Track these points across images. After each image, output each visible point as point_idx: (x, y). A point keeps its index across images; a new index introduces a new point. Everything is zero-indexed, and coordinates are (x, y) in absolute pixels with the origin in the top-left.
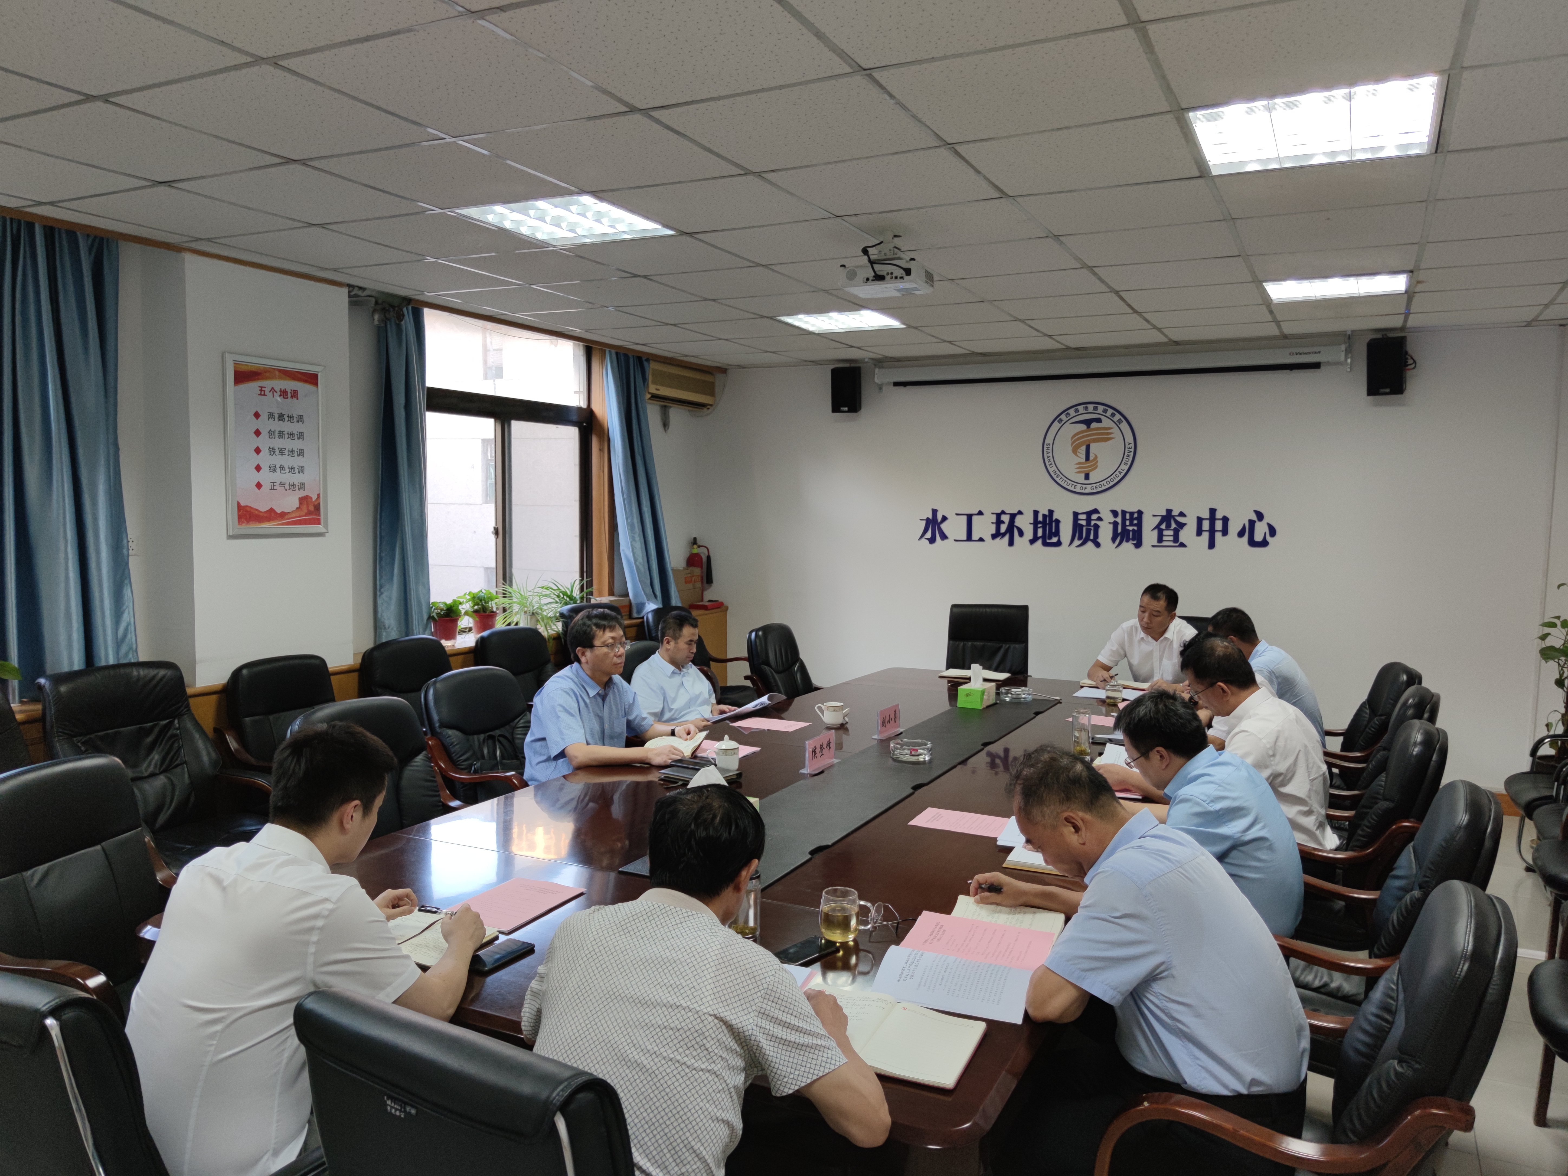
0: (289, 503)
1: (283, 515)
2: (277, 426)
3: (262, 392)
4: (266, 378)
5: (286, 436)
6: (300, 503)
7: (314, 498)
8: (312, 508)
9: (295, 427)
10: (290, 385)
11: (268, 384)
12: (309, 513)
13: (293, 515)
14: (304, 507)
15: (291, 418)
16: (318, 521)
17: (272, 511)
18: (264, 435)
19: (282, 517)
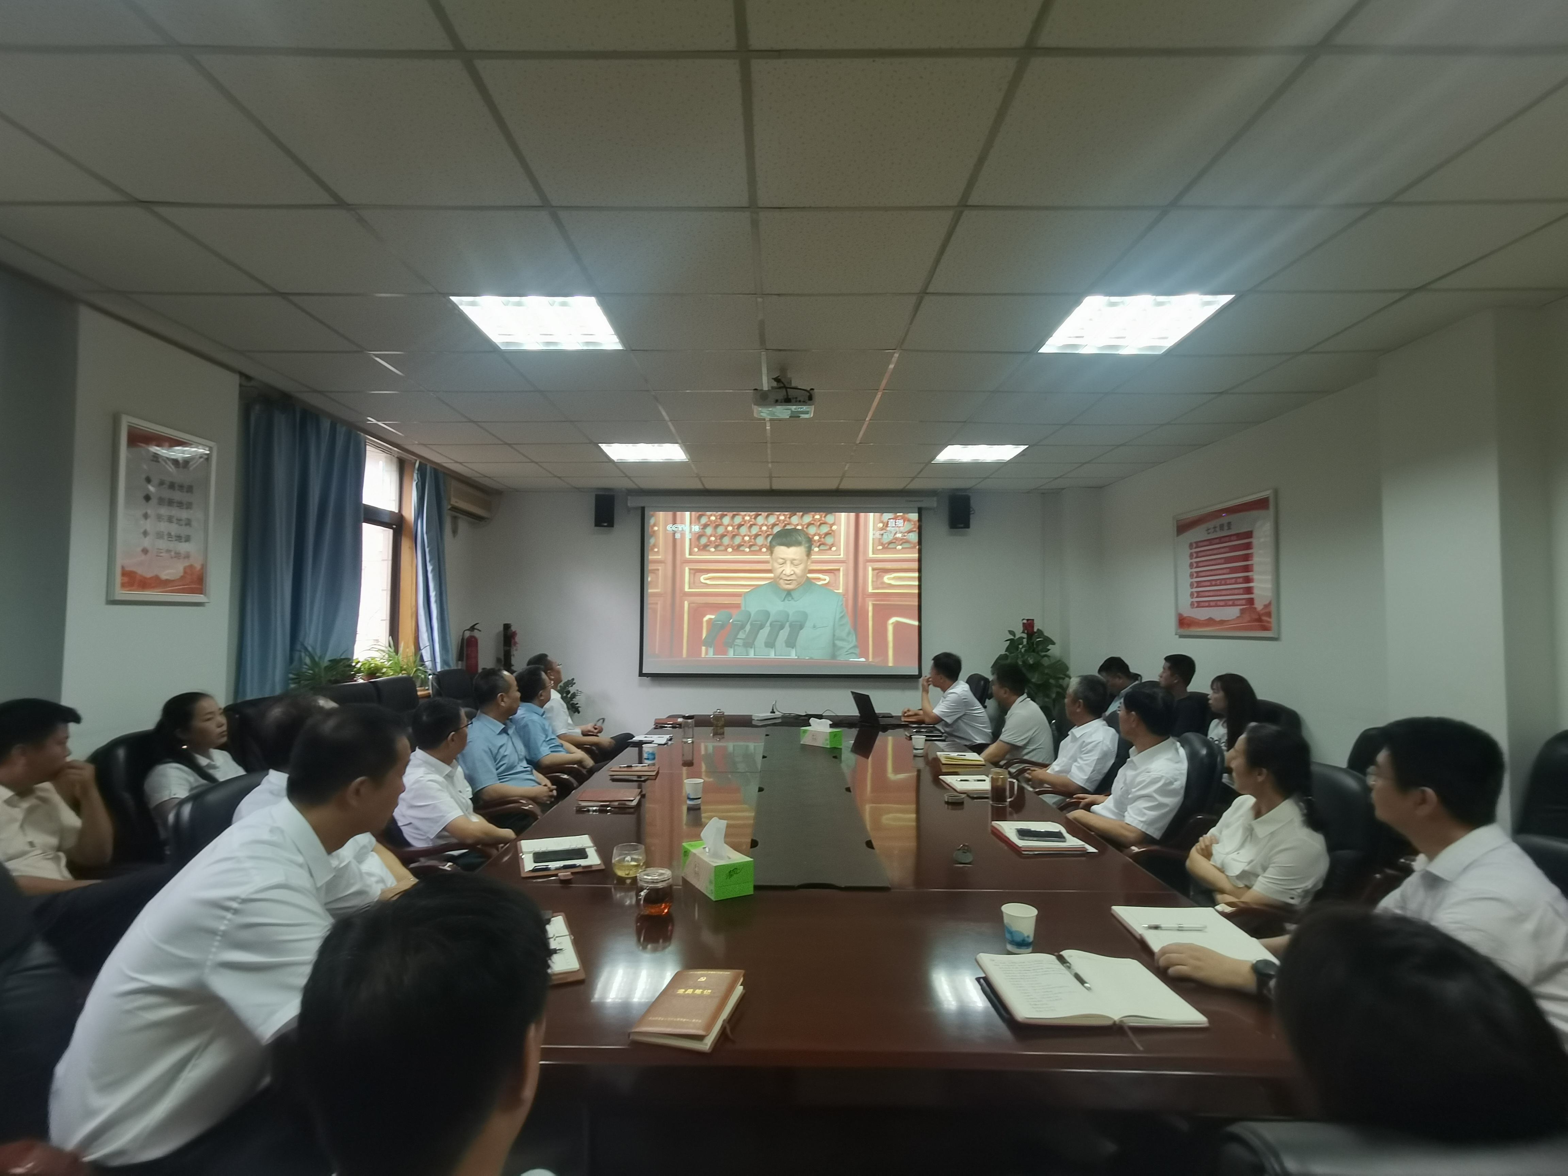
0: (174, 571)
1: (167, 582)
2: (167, 494)
5: (175, 505)
6: (184, 572)
7: (199, 568)
8: (196, 577)
9: (184, 497)
12: (194, 582)
13: (179, 584)
14: (188, 577)
15: (181, 487)
16: (201, 591)
17: (157, 578)
18: (154, 501)
19: (165, 585)
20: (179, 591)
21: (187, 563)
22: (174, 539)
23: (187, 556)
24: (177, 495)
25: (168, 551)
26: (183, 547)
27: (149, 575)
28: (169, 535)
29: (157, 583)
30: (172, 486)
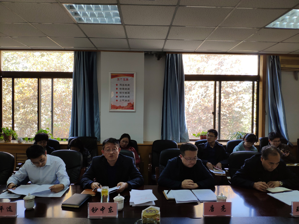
0: (125, 104)
2: (122, 87)
3: (118, 80)
4: (118, 77)
5: (125, 89)
6: (128, 105)
7: (132, 103)
8: (131, 106)
9: (127, 87)
10: (126, 77)
11: (120, 78)
12: (131, 107)
13: (126, 107)
14: (129, 105)
15: (126, 85)
16: (133, 109)
17: (120, 106)
18: (119, 89)
19: (123, 108)
20: (127, 109)
21: (129, 102)
23: (129, 101)
24: (125, 87)
25: (123, 100)
26: (127, 99)
27: (118, 105)
28: (123, 96)
29: (120, 107)
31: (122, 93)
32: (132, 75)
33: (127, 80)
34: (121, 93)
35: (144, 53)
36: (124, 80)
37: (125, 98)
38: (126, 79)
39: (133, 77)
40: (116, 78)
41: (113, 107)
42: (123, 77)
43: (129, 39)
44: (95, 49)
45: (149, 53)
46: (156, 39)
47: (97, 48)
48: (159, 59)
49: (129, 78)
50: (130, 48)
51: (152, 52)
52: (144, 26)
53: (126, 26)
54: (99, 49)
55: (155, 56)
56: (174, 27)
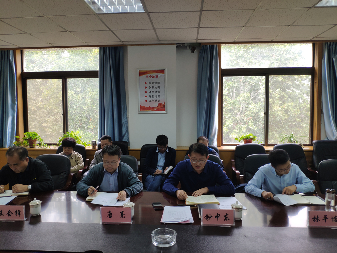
0: (155, 105)
1: (153, 108)
2: (151, 85)
3: (147, 77)
4: (148, 73)
5: (154, 88)
6: (158, 105)
7: (163, 103)
8: (162, 106)
9: (157, 85)
10: (155, 74)
11: (149, 75)
12: (161, 108)
13: (156, 108)
14: (160, 106)
15: (156, 83)
16: (164, 110)
18: (148, 88)
19: (153, 109)
20: (157, 110)
21: (159, 103)
22: (155, 97)
23: (159, 101)
24: (154, 85)
25: (153, 100)
26: (157, 99)
27: (147, 106)
28: (153, 96)
29: (150, 108)
30: (153, 83)
31: (152, 92)
32: (162, 71)
33: (157, 77)
34: (150, 92)
35: (175, 46)
36: (154, 77)
37: (154, 98)
38: (155, 77)
39: (164, 73)
40: (145, 76)
41: (142, 108)
42: (152, 74)
43: (156, 30)
44: (121, 43)
45: (182, 46)
46: (187, 28)
47: (122, 42)
48: (193, 52)
49: (160, 75)
50: (159, 40)
51: (184, 44)
52: (170, 13)
53: (150, 14)
54: (125, 43)
55: (188, 48)
56: (206, 12)
